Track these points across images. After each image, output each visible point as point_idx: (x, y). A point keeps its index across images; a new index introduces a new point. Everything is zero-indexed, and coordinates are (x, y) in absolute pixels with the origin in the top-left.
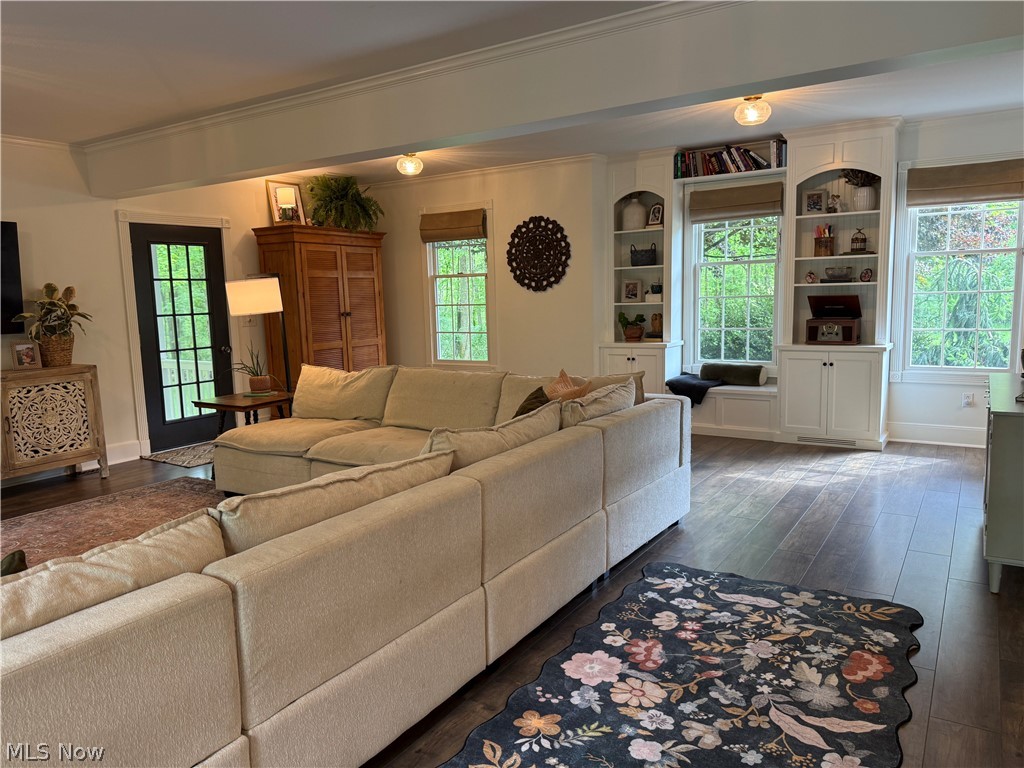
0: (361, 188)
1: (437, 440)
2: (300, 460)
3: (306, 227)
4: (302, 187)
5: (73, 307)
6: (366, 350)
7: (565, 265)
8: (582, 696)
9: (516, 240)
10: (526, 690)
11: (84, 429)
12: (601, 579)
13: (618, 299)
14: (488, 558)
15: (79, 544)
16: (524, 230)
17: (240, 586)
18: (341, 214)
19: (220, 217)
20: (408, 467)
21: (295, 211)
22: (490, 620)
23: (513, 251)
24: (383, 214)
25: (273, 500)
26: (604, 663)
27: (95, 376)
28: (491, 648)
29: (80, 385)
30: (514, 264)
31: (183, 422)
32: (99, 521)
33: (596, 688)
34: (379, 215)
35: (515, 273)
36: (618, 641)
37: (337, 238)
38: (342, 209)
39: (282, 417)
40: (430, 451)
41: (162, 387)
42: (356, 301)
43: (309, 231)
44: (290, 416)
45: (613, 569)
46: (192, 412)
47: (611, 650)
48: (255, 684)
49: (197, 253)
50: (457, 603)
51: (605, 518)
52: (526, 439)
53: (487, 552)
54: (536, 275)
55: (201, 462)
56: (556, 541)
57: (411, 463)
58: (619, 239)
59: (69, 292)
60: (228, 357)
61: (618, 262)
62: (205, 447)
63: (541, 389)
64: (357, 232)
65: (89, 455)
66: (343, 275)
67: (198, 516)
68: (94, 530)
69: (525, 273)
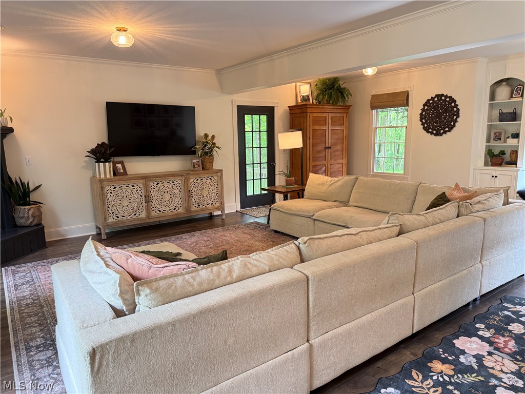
0: (341, 83)
1: (392, 218)
2: (310, 219)
3: (313, 104)
4: (312, 84)
5: (214, 144)
6: (337, 166)
7: (456, 121)
8: (466, 358)
9: (426, 107)
10: (434, 350)
11: (217, 197)
12: (475, 300)
13: (488, 141)
14: (417, 281)
15: (218, 247)
16: (431, 102)
17: (310, 277)
18: (330, 96)
19: (274, 101)
20: (378, 231)
21: (308, 96)
22: (416, 312)
23: (424, 114)
24: (351, 95)
25: (320, 240)
26: (478, 344)
27: (222, 174)
28: (415, 325)
29: (216, 178)
30: (424, 121)
31: (254, 196)
32: (224, 238)
33: (474, 356)
34: (349, 96)
35: (424, 126)
36: (487, 334)
37: (328, 109)
38: (331, 94)
39: (299, 198)
40: (388, 224)
41: (246, 180)
42: (333, 141)
43: (315, 106)
44: (303, 197)
45: (482, 296)
46: (258, 192)
47: (482, 338)
48: (313, 321)
49: (264, 118)
50: (400, 301)
51: (481, 268)
52: (439, 221)
53: (417, 277)
54: (436, 127)
55: (262, 215)
56: (453, 277)
57: (379, 229)
58: (491, 106)
59: (213, 137)
60: (274, 167)
61: (490, 119)
62: (262, 209)
63: (444, 193)
64: (337, 106)
65: (218, 209)
66: (329, 128)
67: (291, 243)
68: (222, 241)
69: (430, 126)
